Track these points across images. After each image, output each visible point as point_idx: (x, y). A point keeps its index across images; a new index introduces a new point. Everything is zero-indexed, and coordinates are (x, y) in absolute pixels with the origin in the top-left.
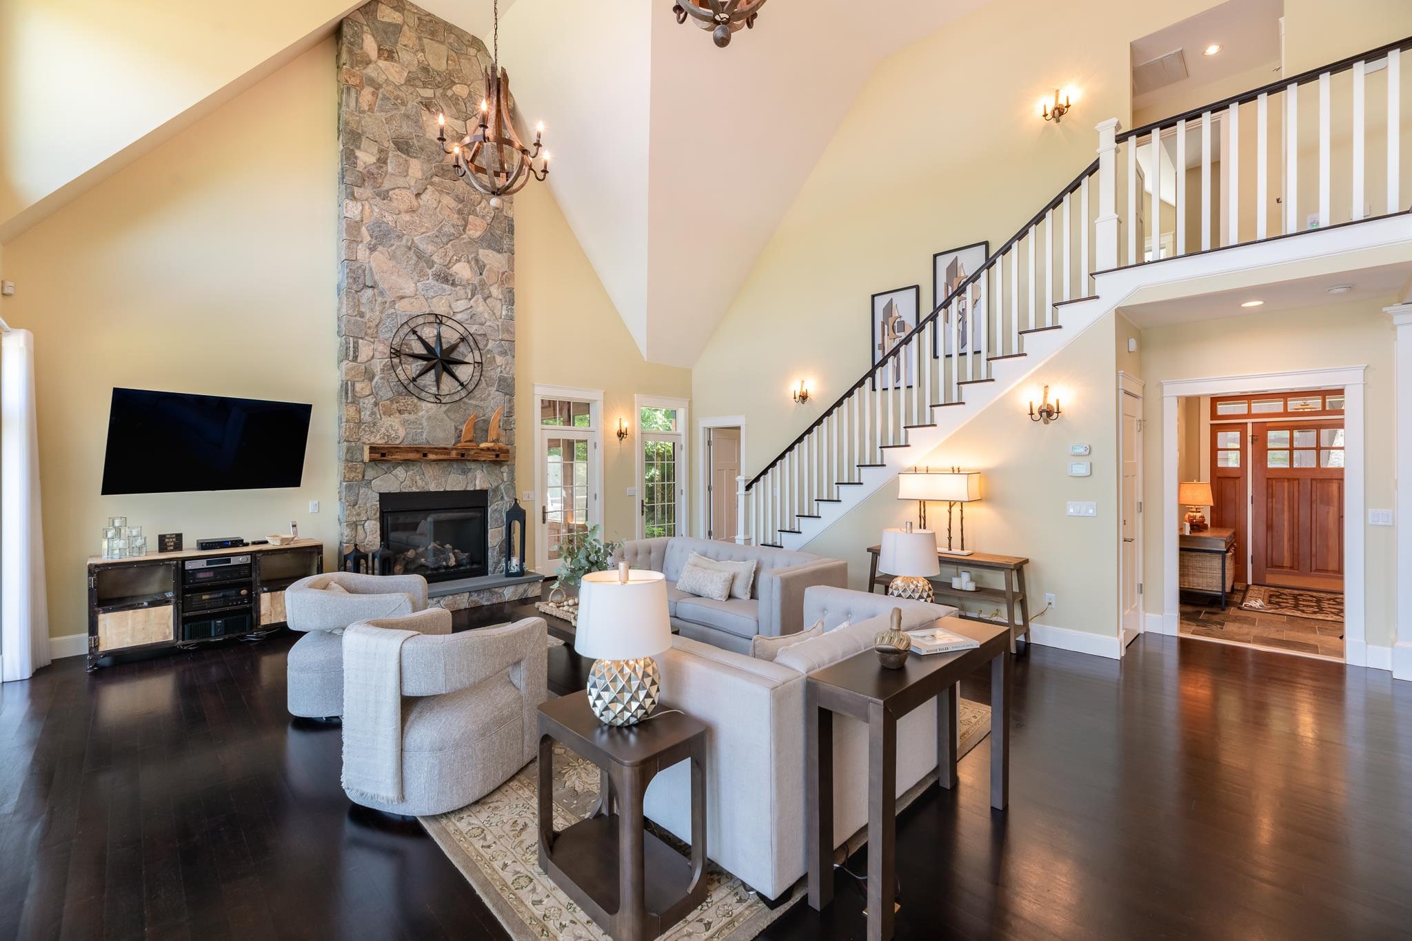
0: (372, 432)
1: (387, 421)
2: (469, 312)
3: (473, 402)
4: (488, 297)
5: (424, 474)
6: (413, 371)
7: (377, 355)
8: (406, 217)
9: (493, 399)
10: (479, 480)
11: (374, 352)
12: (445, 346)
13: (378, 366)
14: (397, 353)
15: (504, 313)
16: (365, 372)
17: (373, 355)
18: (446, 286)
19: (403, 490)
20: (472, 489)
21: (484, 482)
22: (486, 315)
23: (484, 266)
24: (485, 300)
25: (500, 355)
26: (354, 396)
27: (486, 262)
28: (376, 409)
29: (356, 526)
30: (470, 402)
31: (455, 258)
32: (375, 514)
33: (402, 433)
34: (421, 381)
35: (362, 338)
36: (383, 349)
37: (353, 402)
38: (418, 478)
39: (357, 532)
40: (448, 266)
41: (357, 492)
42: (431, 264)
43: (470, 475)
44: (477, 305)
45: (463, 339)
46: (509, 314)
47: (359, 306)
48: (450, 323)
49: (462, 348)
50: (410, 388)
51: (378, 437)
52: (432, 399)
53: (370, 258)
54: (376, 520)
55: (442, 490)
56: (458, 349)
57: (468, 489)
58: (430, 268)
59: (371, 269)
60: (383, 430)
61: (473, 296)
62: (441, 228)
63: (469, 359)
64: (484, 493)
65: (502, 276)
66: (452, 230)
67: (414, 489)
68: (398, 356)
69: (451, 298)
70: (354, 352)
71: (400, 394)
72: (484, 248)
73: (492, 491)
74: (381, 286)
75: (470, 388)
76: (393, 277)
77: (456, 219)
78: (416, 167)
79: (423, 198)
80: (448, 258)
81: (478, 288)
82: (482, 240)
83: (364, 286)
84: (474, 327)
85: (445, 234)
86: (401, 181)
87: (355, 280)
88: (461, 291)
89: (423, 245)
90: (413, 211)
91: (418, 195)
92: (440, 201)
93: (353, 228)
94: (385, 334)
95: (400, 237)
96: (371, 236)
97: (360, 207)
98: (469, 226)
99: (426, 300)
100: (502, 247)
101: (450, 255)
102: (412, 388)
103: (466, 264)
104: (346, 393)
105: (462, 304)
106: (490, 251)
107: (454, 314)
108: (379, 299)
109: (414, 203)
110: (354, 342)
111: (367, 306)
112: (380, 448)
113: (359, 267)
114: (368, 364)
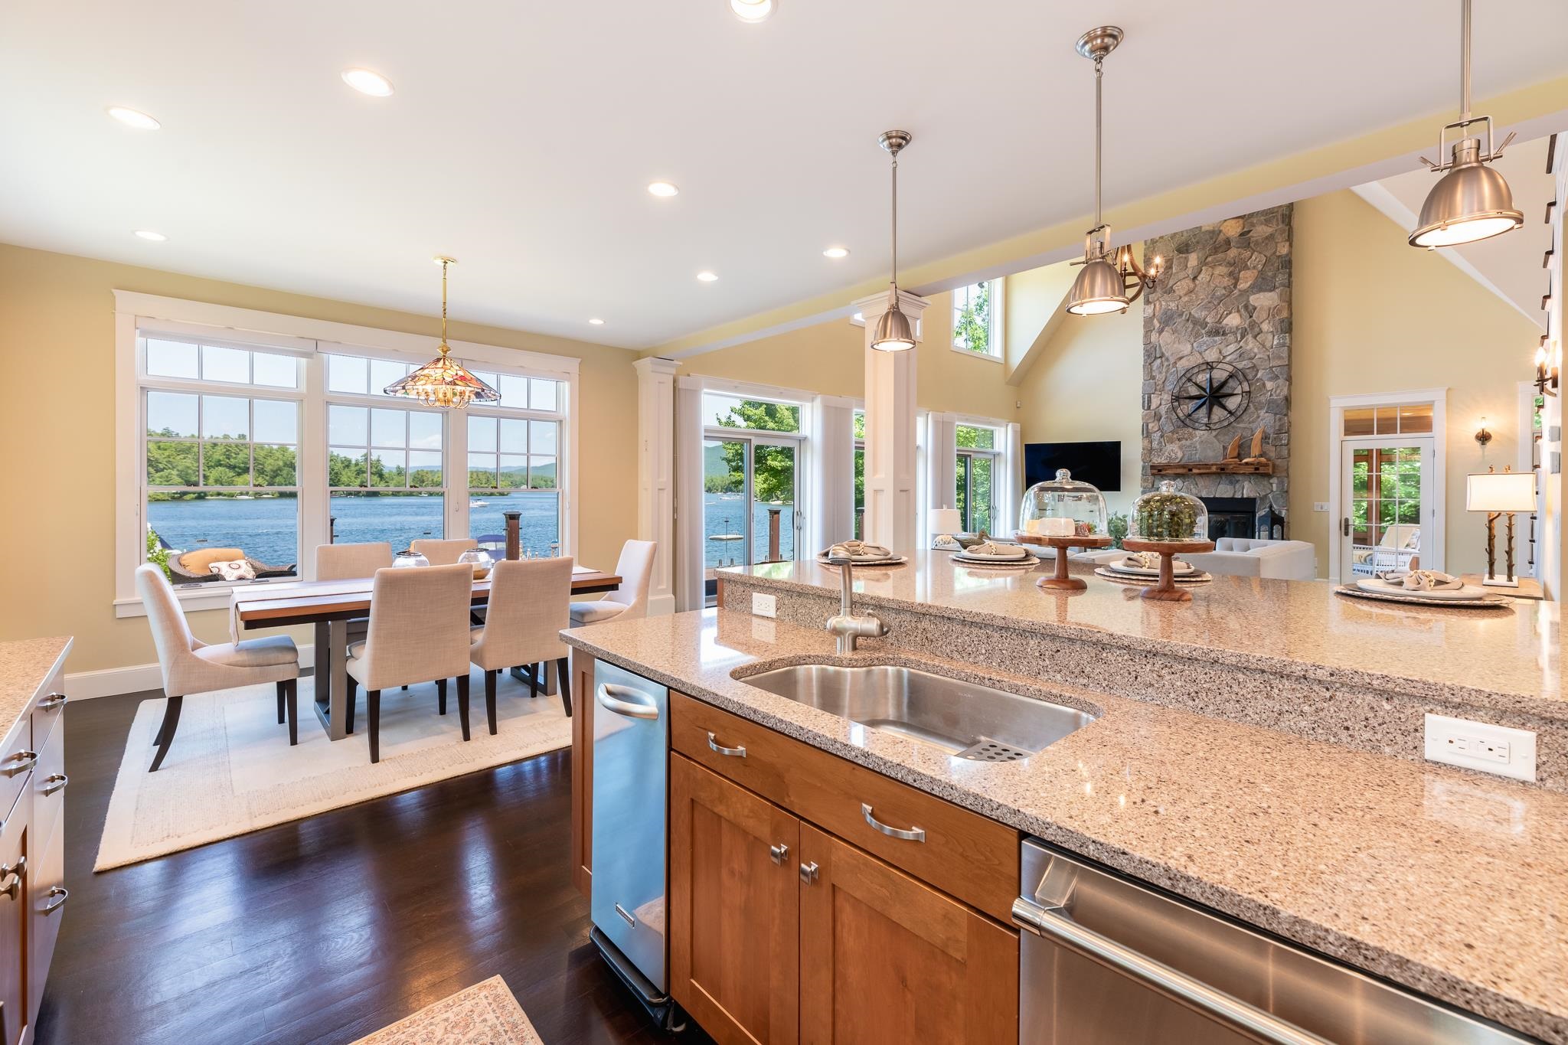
0: (1159, 455)
1: (1170, 447)
2: (1238, 352)
3: (1241, 425)
4: (1259, 334)
5: (1197, 484)
6: (1190, 409)
7: (1163, 402)
8: (1185, 299)
9: (1262, 420)
10: (1247, 489)
11: (1162, 401)
12: (1215, 385)
13: (1163, 410)
14: (1177, 398)
15: (1275, 343)
16: (1154, 416)
17: (1161, 403)
18: (1217, 338)
20: (1239, 496)
21: (1252, 491)
22: (1256, 350)
23: (1255, 308)
24: (1255, 337)
25: (1270, 381)
27: (1256, 305)
28: (1162, 440)
30: (1238, 425)
31: (1225, 313)
33: (1180, 455)
34: (1195, 416)
35: (1154, 394)
36: (1167, 397)
37: (1147, 437)
38: (1192, 487)
40: (1219, 322)
42: (1204, 326)
43: (1237, 486)
44: (1246, 343)
45: (1231, 376)
46: (1281, 341)
47: (1151, 373)
48: (1220, 366)
49: (1232, 383)
51: (1164, 457)
52: (1204, 428)
53: (1159, 338)
55: (1212, 496)
56: (1228, 385)
57: (1236, 496)
58: (1204, 329)
59: (1160, 345)
60: (1166, 453)
61: (1242, 338)
62: (1214, 294)
63: (1238, 390)
64: (1251, 501)
65: (1273, 310)
66: (1224, 292)
68: (1177, 401)
69: (1221, 346)
70: (1148, 403)
71: (1179, 427)
72: (1255, 294)
73: (1261, 499)
74: (1167, 355)
75: (1239, 414)
76: (1175, 346)
77: (1227, 281)
78: (1193, 259)
79: (1199, 278)
80: (1219, 316)
81: (1248, 329)
82: (1253, 288)
83: (1156, 358)
84: (1244, 363)
85: (1217, 298)
86: (1182, 275)
87: (1149, 356)
88: (1231, 338)
89: (1198, 314)
90: (1191, 292)
91: (1195, 278)
92: (1213, 274)
93: (1148, 322)
94: (1169, 387)
95: (1181, 315)
96: (1160, 323)
97: (1153, 307)
98: (1240, 281)
99: (1201, 354)
100: (1276, 284)
101: (1221, 312)
102: (1187, 421)
103: (1236, 314)
104: (1143, 431)
105: (1232, 348)
106: (1261, 294)
107: (1224, 357)
108: (1166, 364)
109: (1192, 285)
110: (1148, 397)
111: (1156, 371)
112: (1157, 466)
113: (1152, 346)
114: (1157, 409)
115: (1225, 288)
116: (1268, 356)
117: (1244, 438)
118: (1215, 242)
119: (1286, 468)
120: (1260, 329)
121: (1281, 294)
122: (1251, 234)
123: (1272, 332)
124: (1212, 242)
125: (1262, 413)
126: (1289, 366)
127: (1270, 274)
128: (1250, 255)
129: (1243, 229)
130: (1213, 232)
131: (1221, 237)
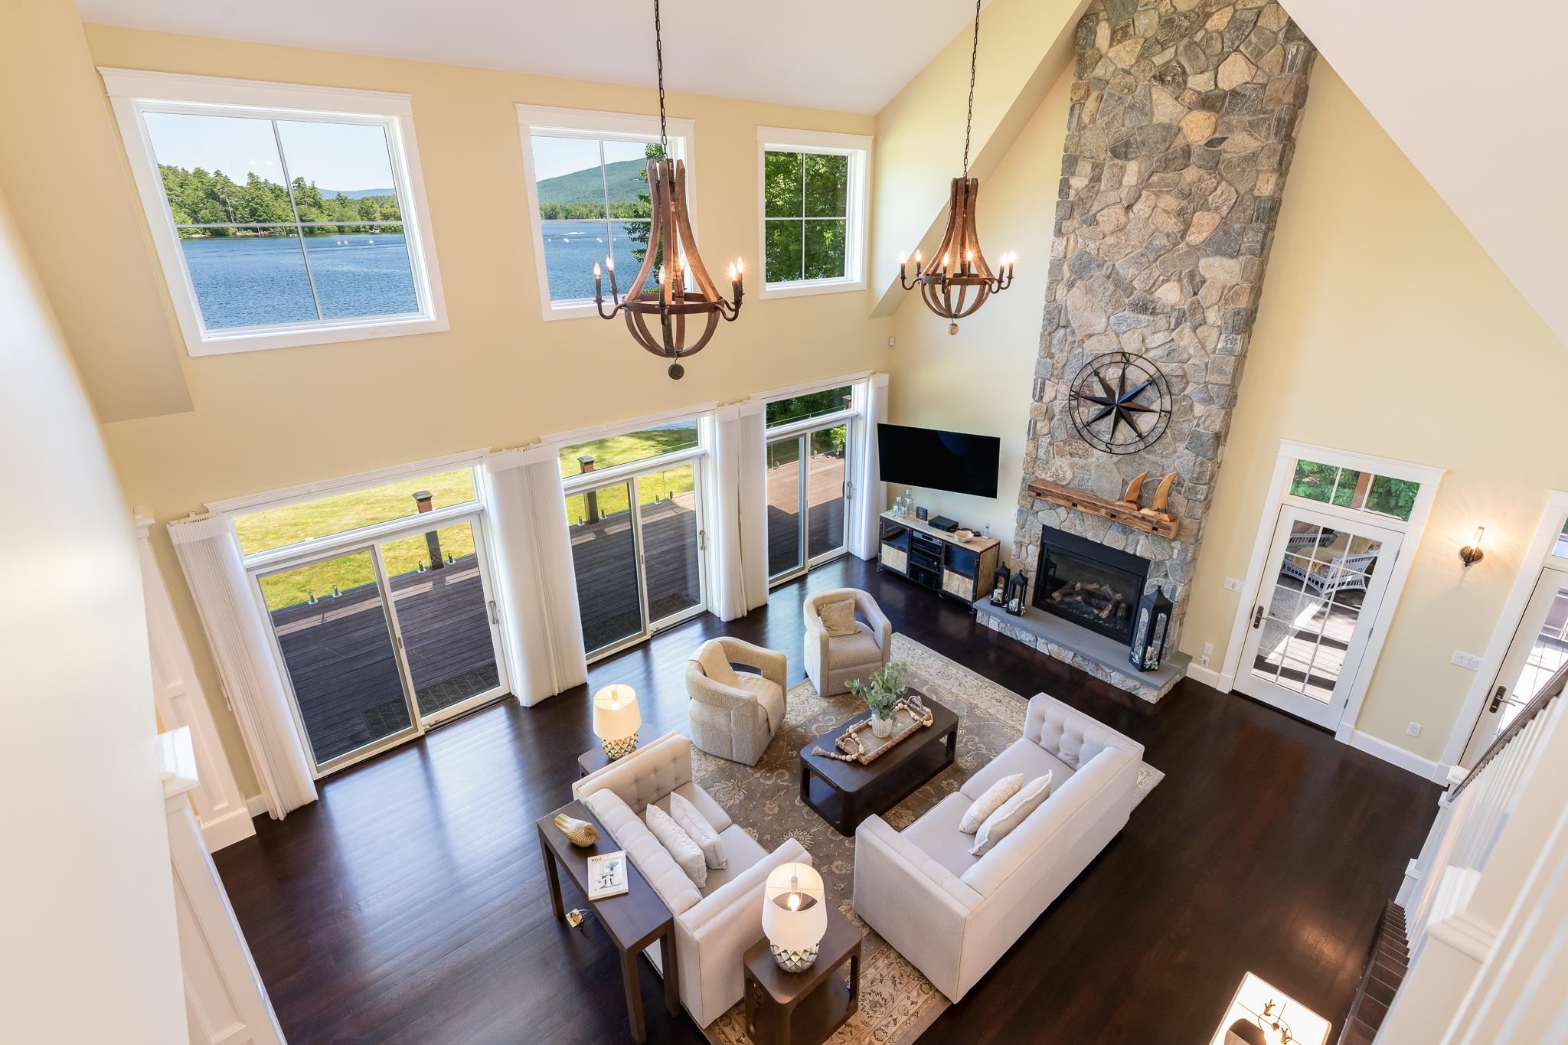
0: (1044, 469)
1: (1058, 461)
2: (1167, 347)
3: (1151, 457)
4: (1201, 325)
5: (1083, 520)
6: (1090, 415)
7: (1059, 396)
8: (1111, 240)
9: (1179, 457)
10: (1142, 547)
11: (1058, 393)
12: (1128, 389)
13: (1059, 405)
14: (1077, 395)
15: (1220, 346)
16: (1047, 412)
17: (1056, 396)
18: (1142, 317)
19: (1062, 529)
20: (1132, 553)
21: (1146, 550)
22: (1191, 351)
23: (1203, 282)
24: (1195, 329)
25: (1201, 403)
26: (1035, 433)
27: (1206, 276)
28: (1051, 448)
29: (1022, 545)
30: (1147, 456)
31: (1161, 278)
32: (1037, 541)
33: (1069, 476)
34: (1095, 427)
35: (1049, 380)
36: (1064, 390)
37: (1034, 439)
38: (1077, 522)
39: (1021, 550)
40: (1150, 291)
41: (1026, 518)
42: (1129, 290)
43: (1131, 537)
44: (1181, 338)
45: (1152, 382)
46: (1229, 346)
47: (1050, 348)
48: (1139, 362)
49: (1151, 392)
50: (1083, 432)
51: (1048, 475)
52: (1103, 447)
53: (1066, 295)
54: (1037, 546)
55: (1099, 542)
56: (1144, 393)
57: (1127, 550)
58: (1128, 297)
59: (1066, 308)
60: (1053, 469)
61: (1177, 324)
62: (1151, 243)
63: (1156, 406)
64: (1144, 562)
65: (1229, 291)
66: (1165, 241)
67: (1073, 532)
68: (1076, 399)
69: (1147, 331)
70: (1040, 392)
71: (1073, 437)
72: (1209, 256)
73: (1156, 563)
74: (1073, 325)
75: (1151, 441)
76: (1085, 314)
77: (1172, 225)
78: (1133, 171)
79: (1135, 208)
80: (1152, 282)
81: (1188, 314)
82: (1207, 245)
83: (1058, 326)
84: (1173, 366)
85: (1154, 250)
86: (1112, 197)
87: (1050, 321)
88: (1161, 321)
89: (1127, 272)
90: (1120, 229)
91: (1129, 207)
92: (1156, 206)
93: (1056, 266)
94: (1069, 376)
95: (1100, 266)
96: (1071, 271)
97: (1065, 243)
98: (1192, 229)
99: (1117, 335)
100: (1243, 246)
101: (1156, 275)
102: (1085, 432)
103: (1176, 283)
104: (1029, 430)
105: (1160, 338)
106: (1218, 258)
107: (1147, 350)
108: (1070, 339)
109: (1123, 220)
110: (1041, 383)
111: (1057, 347)
112: (1036, 488)
113: (1057, 307)
114: (1050, 404)
115: (1168, 235)
116: (1207, 365)
117: (1152, 476)
118: (1169, 147)
119: (1195, 531)
120: (1204, 318)
121: (1245, 268)
122: (1224, 145)
123: (1219, 327)
124: (1163, 148)
125: (1181, 446)
126: (1233, 386)
127: (1237, 226)
128: (1215, 184)
129: (1214, 132)
130: (1167, 128)
131: (1179, 142)
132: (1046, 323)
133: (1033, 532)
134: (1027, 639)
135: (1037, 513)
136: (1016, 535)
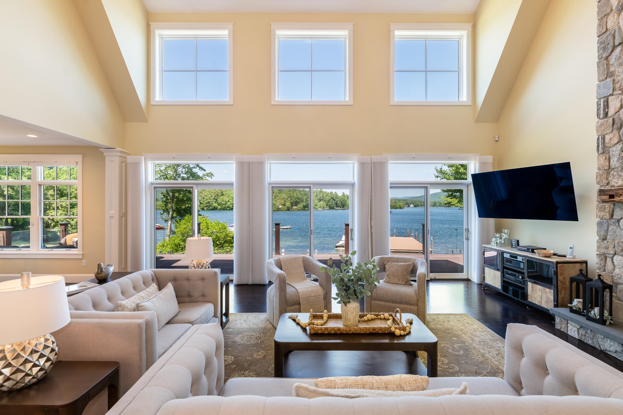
16: (613, 124)
17: (621, 105)
26: (604, 147)
29: (606, 257)
35: (612, 95)
37: (604, 153)
39: (606, 263)
41: (606, 228)
47: (608, 68)
70: (604, 110)
83: (615, 47)
104: (598, 146)
110: (604, 102)
111: (615, 65)
112: (607, 191)
113: (610, 34)
114: (617, 115)
132: (601, 51)
133: (616, 241)
134: (612, 349)
135: (619, 221)
136: (598, 247)
